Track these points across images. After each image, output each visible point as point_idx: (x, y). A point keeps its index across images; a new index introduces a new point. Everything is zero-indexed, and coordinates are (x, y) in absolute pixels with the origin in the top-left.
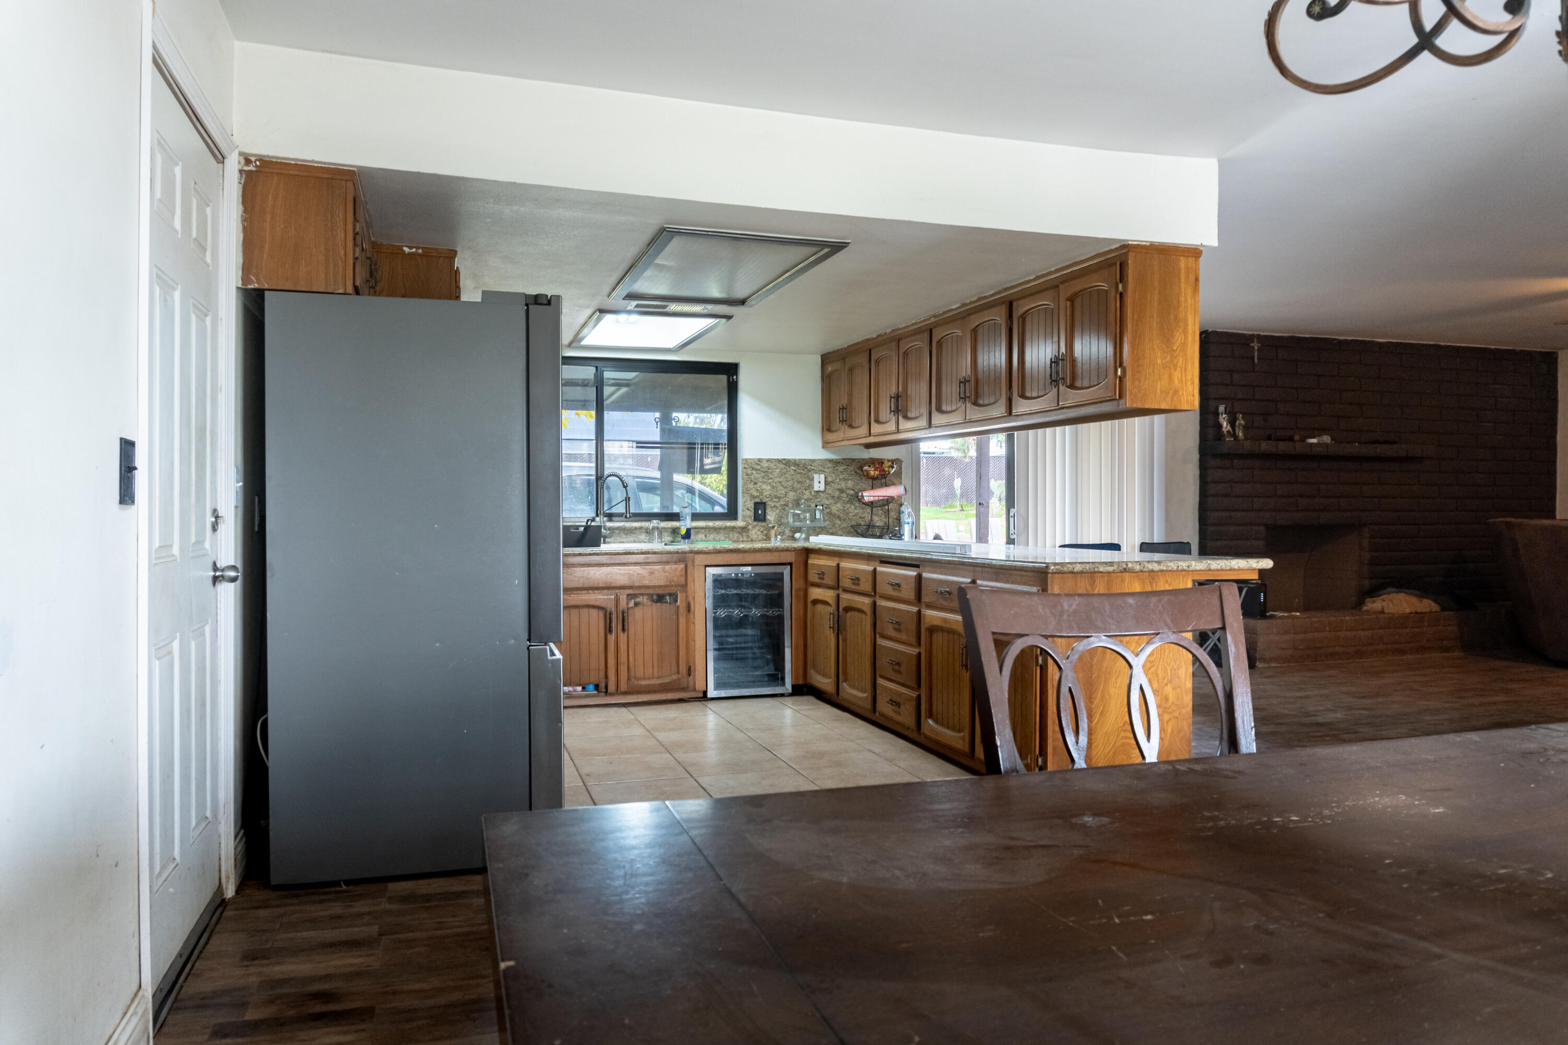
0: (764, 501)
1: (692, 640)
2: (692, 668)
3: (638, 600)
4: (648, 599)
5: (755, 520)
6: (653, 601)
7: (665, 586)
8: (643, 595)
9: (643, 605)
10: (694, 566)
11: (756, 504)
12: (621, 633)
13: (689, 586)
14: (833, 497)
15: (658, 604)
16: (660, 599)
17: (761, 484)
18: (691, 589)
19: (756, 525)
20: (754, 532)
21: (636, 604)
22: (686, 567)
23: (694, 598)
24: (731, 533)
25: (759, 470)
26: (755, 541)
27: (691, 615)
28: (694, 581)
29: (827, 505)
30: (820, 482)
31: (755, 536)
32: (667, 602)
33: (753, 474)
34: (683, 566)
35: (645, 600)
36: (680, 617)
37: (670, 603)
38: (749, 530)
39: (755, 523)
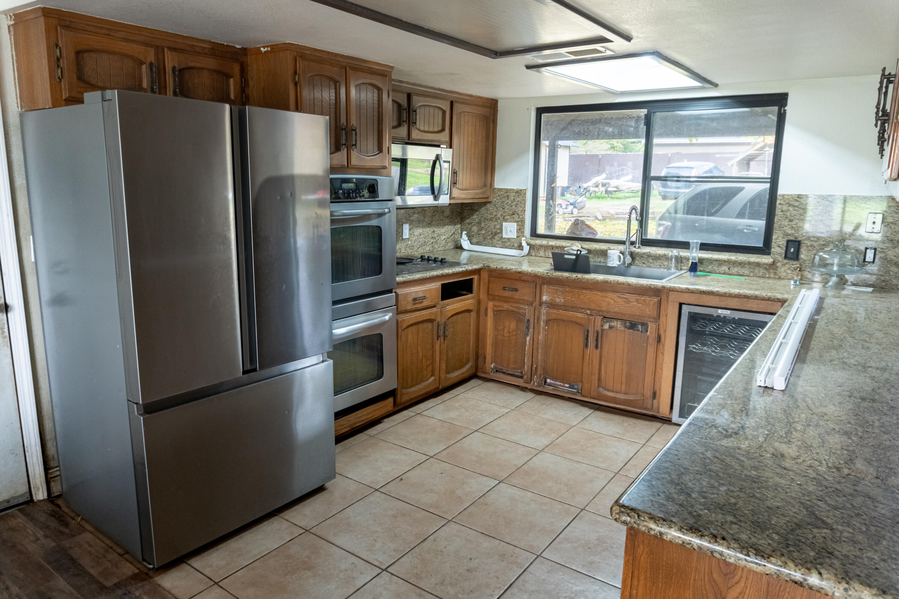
0: (799, 239)
1: (660, 368)
2: (658, 393)
3: (612, 324)
4: (621, 325)
5: (786, 257)
6: (626, 327)
7: (638, 316)
8: (617, 319)
9: (617, 329)
10: (668, 302)
11: (788, 242)
12: (595, 349)
13: (661, 319)
14: (892, 240)
15: (631, 330)
16: (633, 326)
17: (797, 221)
18: (663, 322)
19: (787, 263)
20: (783, 270)
21: (611, 327)
22: (660, 302)
23: (665, 331)
24: (757, 268)
25: (797, 207)
26: (783, 279)
27: (661, 346)
28: (667, 316)
29: (882, 249)
30: (874, 223)
31: (784, 274)
32: (639, 330)
33: (789, 210)
34: (656, 300)
35: (619, 325)
36: (649, 346)
37: (642, 332)
38: (777, 267)
39: (786, 261)
